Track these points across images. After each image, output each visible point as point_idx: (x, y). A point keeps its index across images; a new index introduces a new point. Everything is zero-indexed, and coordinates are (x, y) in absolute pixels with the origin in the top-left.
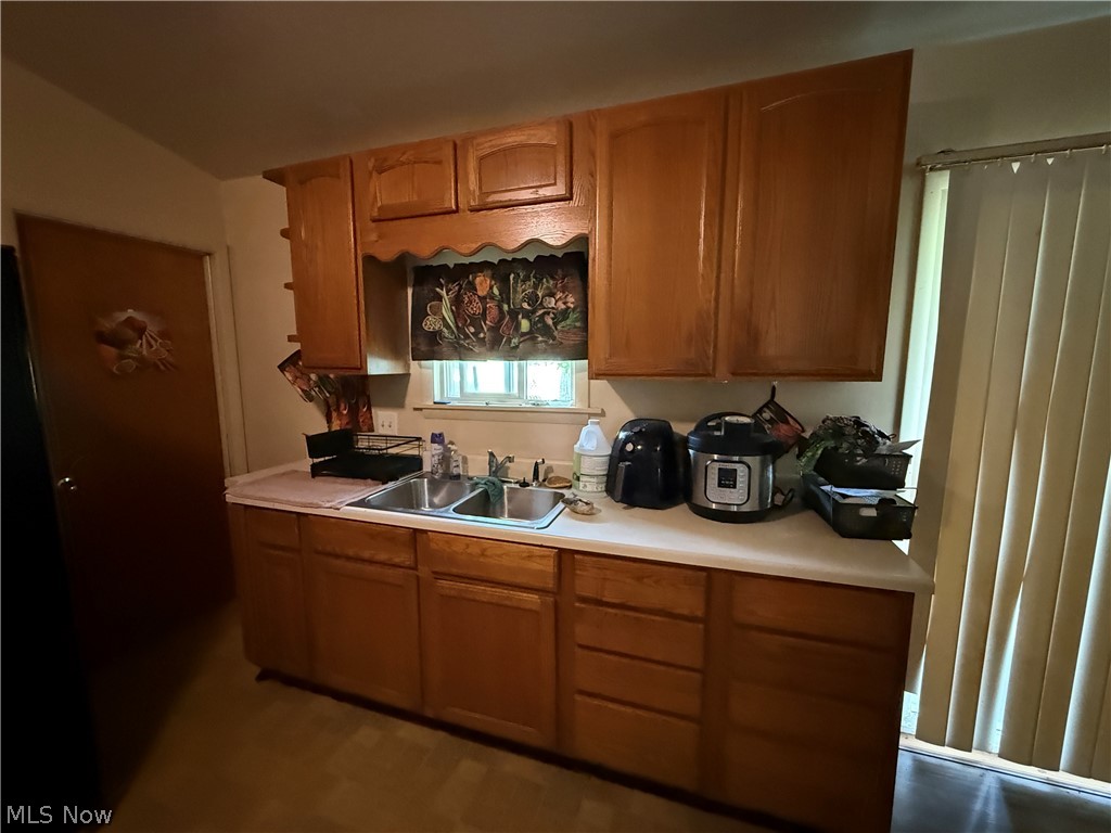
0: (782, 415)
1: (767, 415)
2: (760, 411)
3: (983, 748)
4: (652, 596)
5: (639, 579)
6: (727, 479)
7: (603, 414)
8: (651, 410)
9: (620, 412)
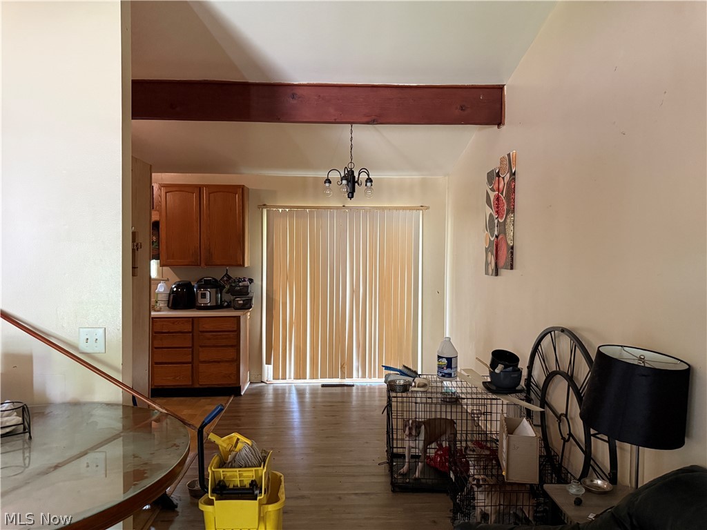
0: (229, 278)
1: (225, 279)
2: (223, 277)
3: (290, 378)
4: (177, 328)
5: (173, 323)
6: (204, 296)
7: (168, 280)
8: (186, 279)
9: (174, 279)
